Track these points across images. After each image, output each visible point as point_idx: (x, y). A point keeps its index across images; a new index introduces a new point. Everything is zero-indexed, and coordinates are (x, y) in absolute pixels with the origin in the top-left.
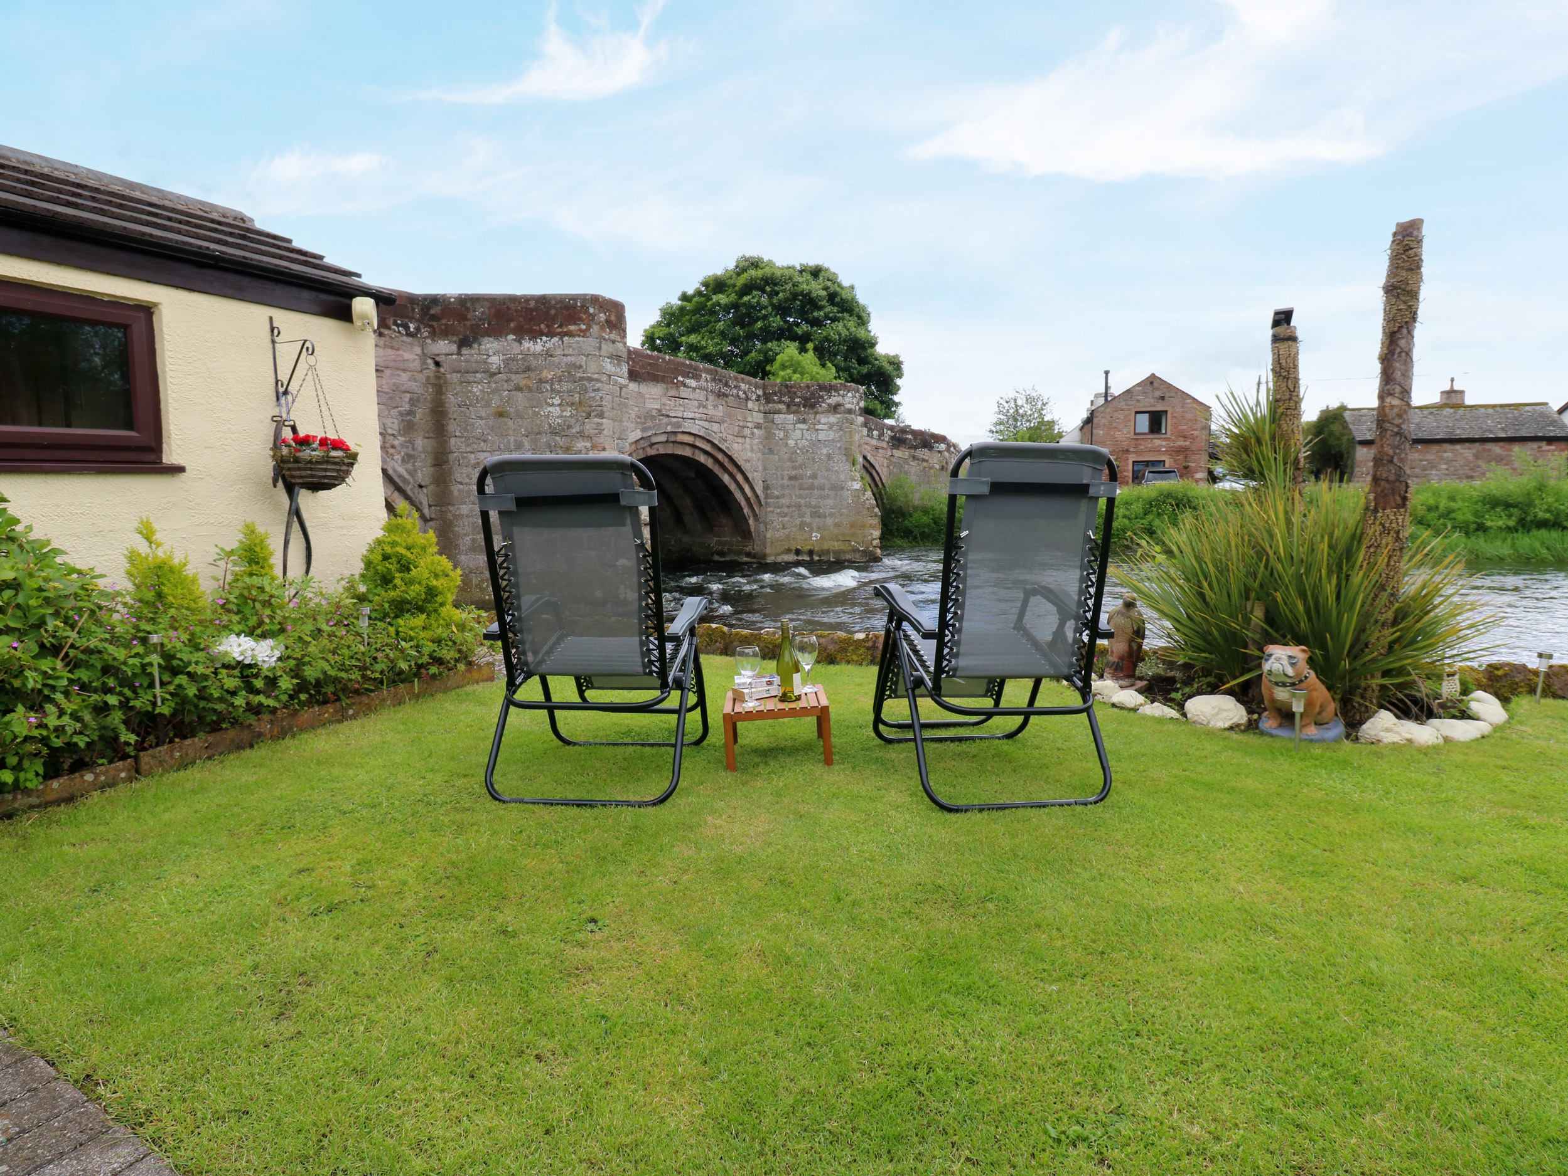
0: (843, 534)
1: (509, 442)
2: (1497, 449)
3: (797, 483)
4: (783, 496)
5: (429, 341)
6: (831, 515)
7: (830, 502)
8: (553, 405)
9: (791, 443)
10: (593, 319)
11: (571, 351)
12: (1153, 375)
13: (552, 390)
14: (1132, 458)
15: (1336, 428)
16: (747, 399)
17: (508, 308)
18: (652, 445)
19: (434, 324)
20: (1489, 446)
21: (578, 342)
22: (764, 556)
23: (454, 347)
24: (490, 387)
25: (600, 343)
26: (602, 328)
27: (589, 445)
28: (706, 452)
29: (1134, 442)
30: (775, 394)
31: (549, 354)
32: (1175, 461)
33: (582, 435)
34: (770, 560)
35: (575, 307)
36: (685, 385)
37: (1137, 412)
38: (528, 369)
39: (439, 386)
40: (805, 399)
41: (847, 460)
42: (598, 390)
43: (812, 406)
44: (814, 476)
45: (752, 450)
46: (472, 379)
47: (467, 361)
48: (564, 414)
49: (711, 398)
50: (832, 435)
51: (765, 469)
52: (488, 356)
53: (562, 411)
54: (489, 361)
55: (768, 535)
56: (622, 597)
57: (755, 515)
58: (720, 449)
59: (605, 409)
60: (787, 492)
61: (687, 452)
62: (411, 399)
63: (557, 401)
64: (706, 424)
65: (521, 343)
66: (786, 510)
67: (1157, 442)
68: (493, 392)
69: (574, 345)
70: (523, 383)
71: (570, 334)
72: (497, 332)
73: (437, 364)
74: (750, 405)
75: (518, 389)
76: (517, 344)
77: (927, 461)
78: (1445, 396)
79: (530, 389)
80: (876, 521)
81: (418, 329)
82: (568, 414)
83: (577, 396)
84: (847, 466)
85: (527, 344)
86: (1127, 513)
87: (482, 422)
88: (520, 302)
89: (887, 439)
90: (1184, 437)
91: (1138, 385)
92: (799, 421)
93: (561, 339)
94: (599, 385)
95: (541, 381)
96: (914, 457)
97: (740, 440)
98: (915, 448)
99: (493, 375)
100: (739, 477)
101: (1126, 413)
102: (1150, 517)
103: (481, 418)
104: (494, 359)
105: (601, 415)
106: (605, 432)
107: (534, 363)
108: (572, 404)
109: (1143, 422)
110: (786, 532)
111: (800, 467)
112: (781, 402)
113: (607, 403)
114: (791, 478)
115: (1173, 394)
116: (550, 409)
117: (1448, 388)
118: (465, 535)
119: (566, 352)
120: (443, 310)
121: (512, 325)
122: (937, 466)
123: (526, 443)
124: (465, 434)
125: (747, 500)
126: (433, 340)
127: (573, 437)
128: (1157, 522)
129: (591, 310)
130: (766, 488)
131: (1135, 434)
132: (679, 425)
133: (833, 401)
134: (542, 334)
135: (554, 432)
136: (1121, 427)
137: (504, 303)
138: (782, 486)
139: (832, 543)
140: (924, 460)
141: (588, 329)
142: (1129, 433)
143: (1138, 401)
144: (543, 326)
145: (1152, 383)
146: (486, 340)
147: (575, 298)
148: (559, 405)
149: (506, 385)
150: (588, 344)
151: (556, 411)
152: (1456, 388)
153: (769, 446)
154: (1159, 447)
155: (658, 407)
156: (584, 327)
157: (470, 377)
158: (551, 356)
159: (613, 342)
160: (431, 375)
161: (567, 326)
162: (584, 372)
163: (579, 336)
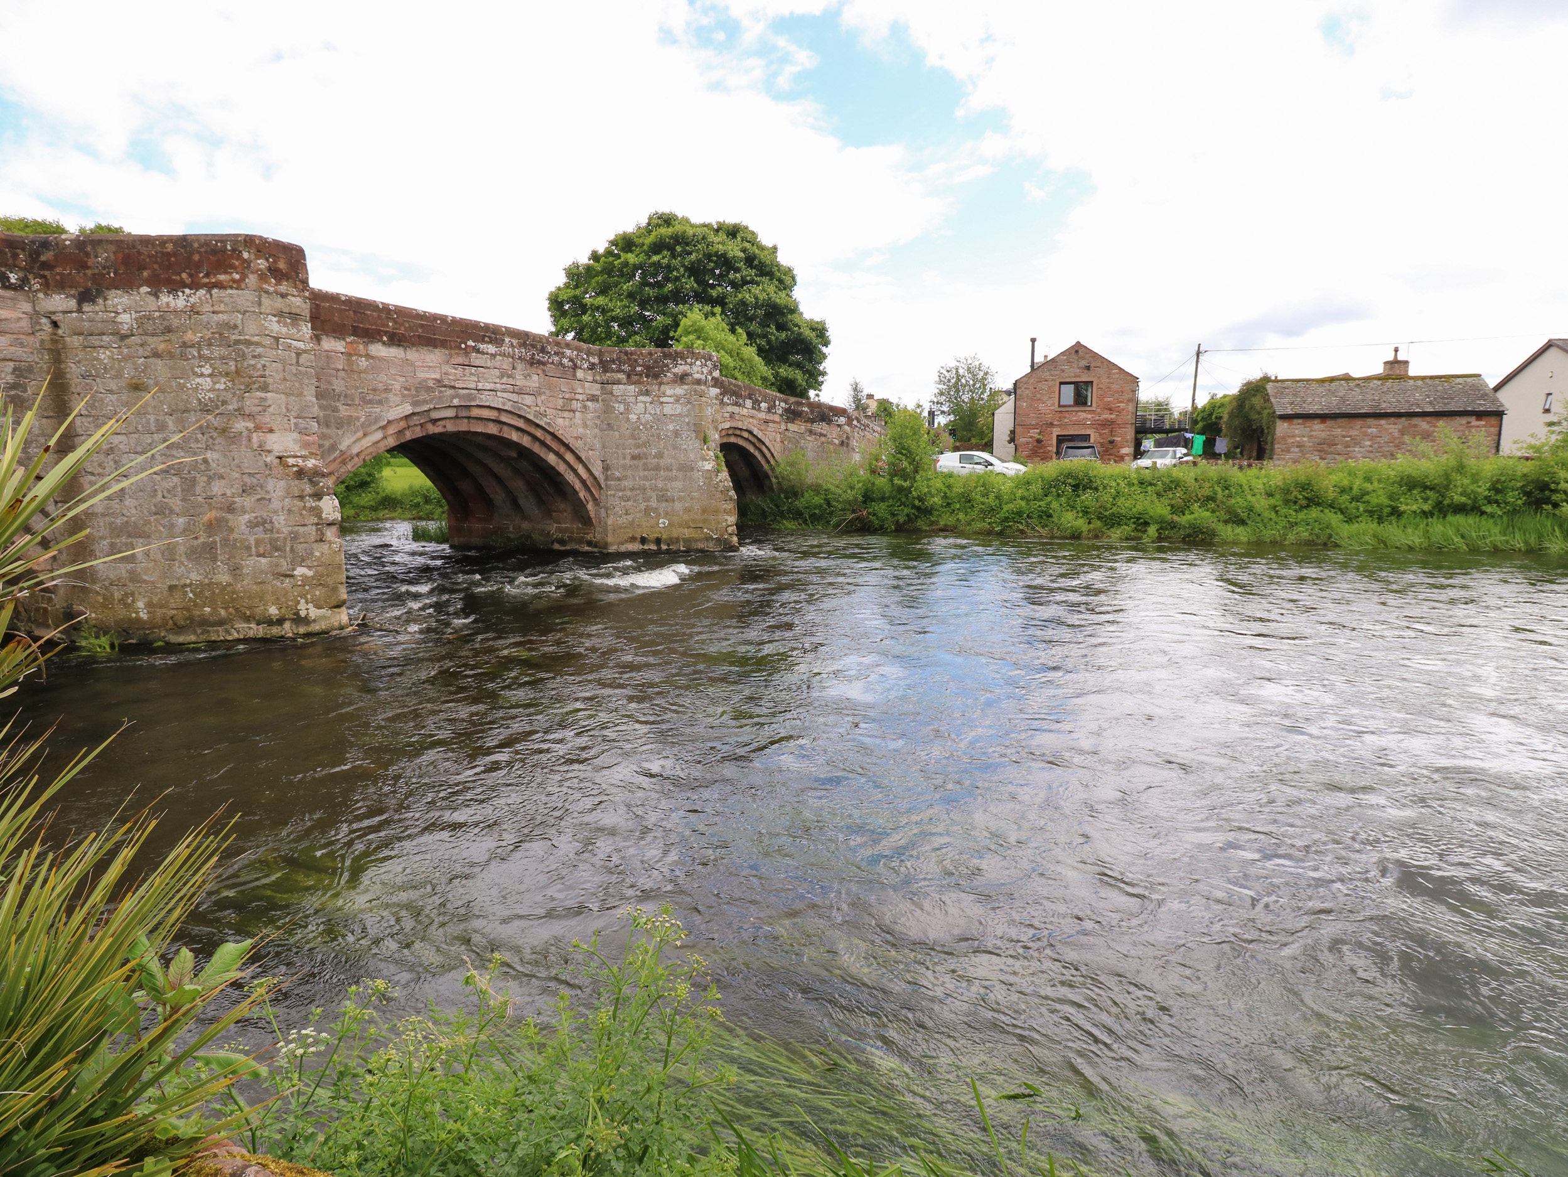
0: (694, 521)
1: (148, 422)
2: (1423, 424)
3: (640, 463)
4: (625, 477)
5: (41, 295)
6: (680, 499)
7: (678, 484)
8: (202, 375)
9: (633, 417)
10: (249, 267)
11: (222, 307)
12: (1078, 343)
13: (201, 356)
14: (1056, 432)
15: (1257, 401)
16: (575, 367)
17: (139, 253)
18: (435, 421)
19: (47, 273)
20: (1415, 421)
21: (231, 296)
22: (606, 545)
23: (73, 304)
24: (120, 353)
25: (260, 297)
26: (262, 277)
27: (251, 425)
28: (518, 429)
29: (1058, 415)
30: (613, 361)
31: (194, 311)
32: (1101, 435)
33: (241, 412)
34: (612, 549)
35: (224, 250)
36: (478, 351)
37: (1061, 383)
38: (168, 330)
39: (57, 353)
40: (648, 368)
41: (697, 437)
42: (259, 356)
43: (656, 376)
44: (660, 455)
45: (585, 426)
46: (97, 343)
47: (91, 320)
48: (217, 386)
49: (520, 366)
50: (678, 408)
51: (604, 447)
52: (117, 313)
53: (215, 383)
54: (119, 319)
55: (610, 522)
56: (303, 614)
57: (595, 499)
58: (538, 426)
59: (269, 380)
60: (629, 473)
61: (492, 429)
62: (15, 369)
64: (514, 397)
65: (158, 297)
66: (629, 493)
67: (1083, 415)
68: (126, 359)
69: (226, 299)
70: (162, 347)
71: (220, 286)
72: (127, 283)
73: (55, 324)
74: (580, 374)
75: (156, 355)
76: (152, 298)
77: (825, 436)
78: (1389, 366)
79: (172, 356)
80: (731, 506)
81: (24, 281)
82: (222, 387)
83: (232, 363)
84: (698, 444)
85: (165, 299)
86: (1026, 494)
87: (113, 397)
88: (154, 245)
89: (780, 412)
90: (1110, 409)
91: (1063, 354)
92: (641, 393)
93: (209, 292)
94: (260, 350)
95: (185, 345)
96: (811, 432)
97: (566, 414)
98: (813, 421)
99: (124, 337)
100: (569, 457)
101: (1050, 383)
102: (1049, 498)
103: (111, 392)
104: (125, 318)
105: (265, 388)
106: (271, 410)
107: (175, 322)
108: (227, 374)
109: (1068, 393)
110: (630, 518)
111: (644, 445)
112: (620, 371)
113: (274, 373)
114: (633, 458)
115: (1099, 364)
116: (199, 380)
117: (1391, 358)
118: (101, 538)
119: (216, 308)
120: (55, 256)
121: (145, 274)
122: (836, 442)
123: (170, 423)
124: (93, 412)
125: (583, 482)
126: (46, 294)
127: (229, 415)
128: (1055, 505)
129: (246, 255)
130: (606, 468)
131: (1060, 406)
132: (470, 397)
133: (680, 369)
134: (185, 286)
135: (206, 409)
136: (1045, 398)
137: (134, 247)
138: (624, 467)
139: (682, 530)
140: (821, 435)
141: (242, 279)
142: (1053, 405)
143: (1063, 371)
144: (184, 275)
145: (1077, 352)
146: (112, 293)
147: (223, 239)
148: (210, 375)
149: (141, 350)
150: (244, 297)
151: (207, 383)
152: (1400, 358)
153: (607, 422)
154: (1082, 420)
155: (438, 376)
156: (237, 277)
157: (95, 340)
158: (198, 313)
159: (283, 296)
160: (47, 338)
161: (215, 275)
162: (240, 334)
163: (231, 288)
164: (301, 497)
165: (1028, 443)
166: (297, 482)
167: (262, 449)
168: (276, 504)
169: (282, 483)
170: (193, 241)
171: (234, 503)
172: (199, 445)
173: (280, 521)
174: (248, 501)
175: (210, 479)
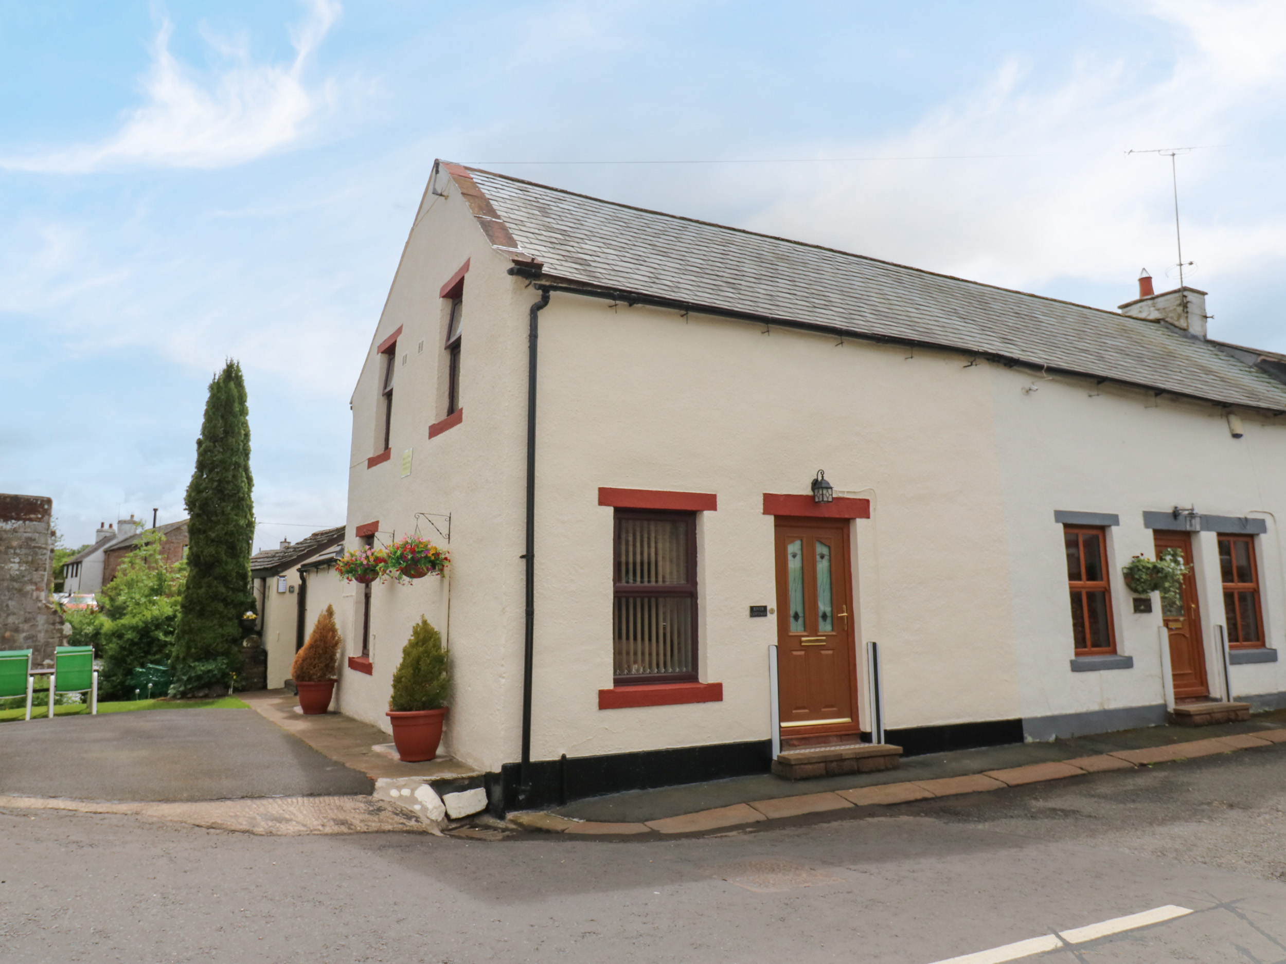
8: (14, 562)
11: (30, 530)
13: (15, 553)
21: (35, 525)
27: (34, 587)
31: (15, 531)
33: (31, 582)
35: (36, 503)
42: (45, 554)
53: (20, 566)
63: (17, 560)
69: (32, 526)
71: (31, 520)
82: (23, 568)
83: (30, 557)
93: (24, 522)
94: (45, 551)
95: (8, 547)
105: (45, 570)
108: (27, 562)
116: (12, 565)
119: (27, 530)
127: (24, 582)
129: (46, 506)
134: (12, 518)
135: (13, 579)
141: (42, 517)
144: (13, 514)
147: (36, 499)
148: (19, 563)
151: (16, 566)
156: (40, 516)
158: (16, 532)
161: (29, 514)
162: (37, 543)
163: (36, 521)
164: (54, 624)
166: (52, 616)
167: (38, 600)
168: (40, 627)
169: (44, 617)
170: (21, 498)
171: (18, 627)
172: (6, 598)
173: (41, 637)
174: (26, 626)
175: (8, 615)
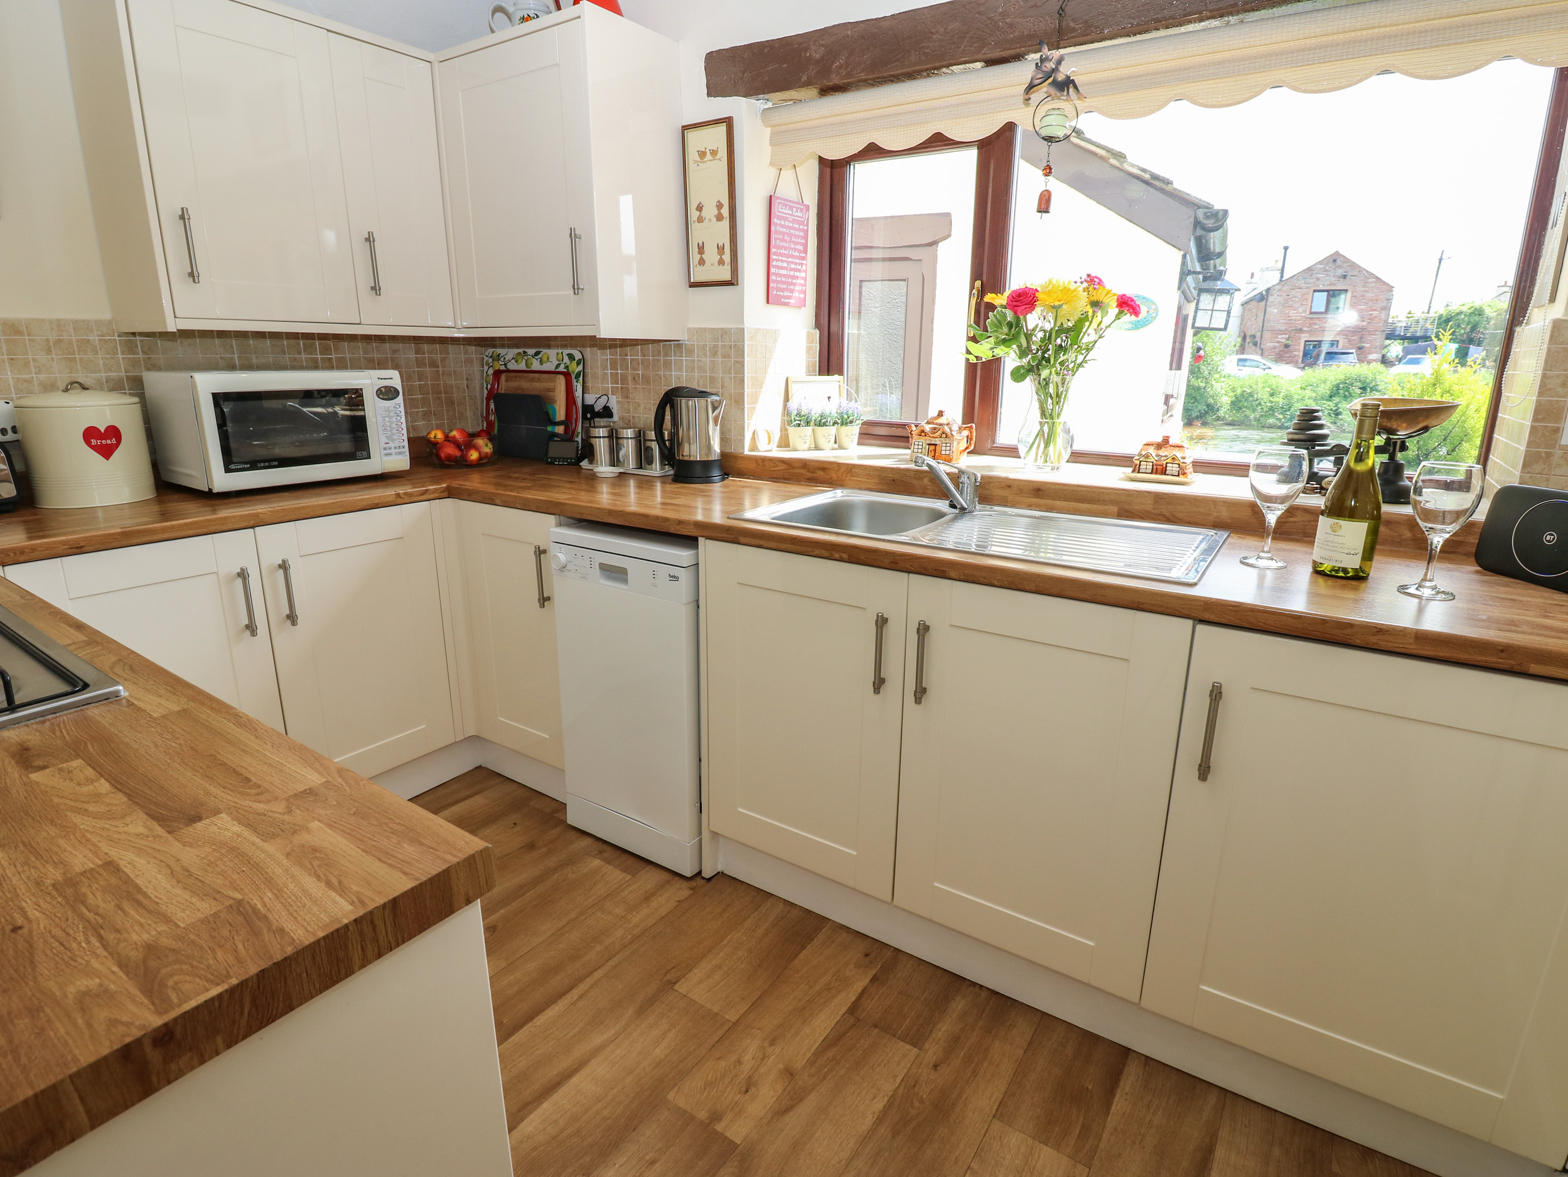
12: (1337, 252)
14: (1305, 337)
29: (1309, 321)
32: (1350, 341)
37: (1315, 291)
67: (1333, 322)
90: (1363, 317)
91: (1320, 263)
101: (1304, 291)
109: (1320, 301)
115: (1356, 273)
131: (1311, 313)
136: (1296, 305)
142: (1304, 311)
143: (1318, 279)
145: (1335, 261)
154: (1332, 327)
165: (1275, 348)
